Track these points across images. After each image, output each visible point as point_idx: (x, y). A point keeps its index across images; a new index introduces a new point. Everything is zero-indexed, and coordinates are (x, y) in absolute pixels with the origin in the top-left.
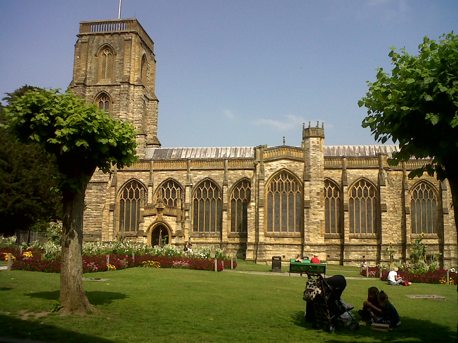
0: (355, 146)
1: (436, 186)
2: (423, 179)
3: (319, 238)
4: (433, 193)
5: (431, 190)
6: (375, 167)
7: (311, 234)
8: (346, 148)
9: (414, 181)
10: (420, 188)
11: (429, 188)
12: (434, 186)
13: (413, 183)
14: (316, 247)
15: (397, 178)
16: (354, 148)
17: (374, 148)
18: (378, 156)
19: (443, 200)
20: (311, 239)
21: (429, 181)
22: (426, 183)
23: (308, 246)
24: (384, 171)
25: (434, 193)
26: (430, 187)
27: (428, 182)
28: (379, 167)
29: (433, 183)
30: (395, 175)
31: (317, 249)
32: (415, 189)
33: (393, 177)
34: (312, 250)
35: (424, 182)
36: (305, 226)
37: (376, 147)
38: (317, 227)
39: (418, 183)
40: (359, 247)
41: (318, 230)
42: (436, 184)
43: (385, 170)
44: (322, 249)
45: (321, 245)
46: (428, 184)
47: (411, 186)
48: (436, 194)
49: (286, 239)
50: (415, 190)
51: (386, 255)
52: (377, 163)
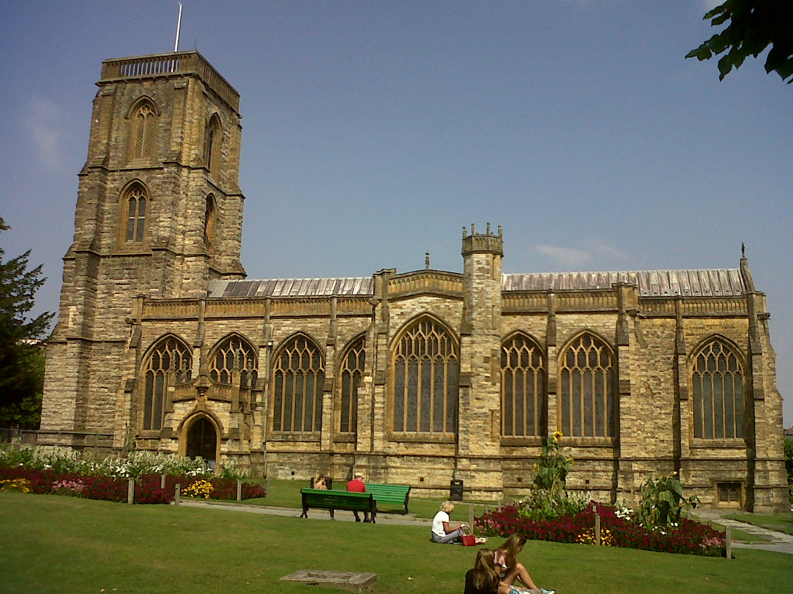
0: (591, 273)
1: (742, 346)
2: (718, 334)
3: (487, 445)
4: (735, 360)
5: (732, 354)
6: (611, 309)
7: (472, 437)
8: (575, 275)
9: (699, 337)
10: (711, 351)
11: (729, 351)
12: (738, 347)
13: (697, 342)
14: (481, 462)
15: (666, 332)
16: (589, 276)
17: (626, 276)
18: (616, 288)
19: (754, 374)
20: (472, 446)
21: (728, 337)
22: (722, 341)
23: (465, 460)
24: (628, 318)
25: (737, 361)
26: (730, 349)
27: (726, 338)
28: (617, 309)
29: (736, 341)
30: (661, 326)
31: (482, 465)
32: (701, 352)
33: (656, 330)
34: (474, 467)
35: (719, 339)
36: (461, 422)
37: (630, 274)
38: (484, 424)
39: (705, 341)
40: (579, 463)
41: (484, 430)
42: (741, 344)
43: (630, 315)
44: (492, 465)
45: (490, 459)
46: (726, 343)
47: (692, 347)
48: (742, 362)
49: (427, 445)
50: (701, 354)
51: (628, 478)
52: (615, 303)
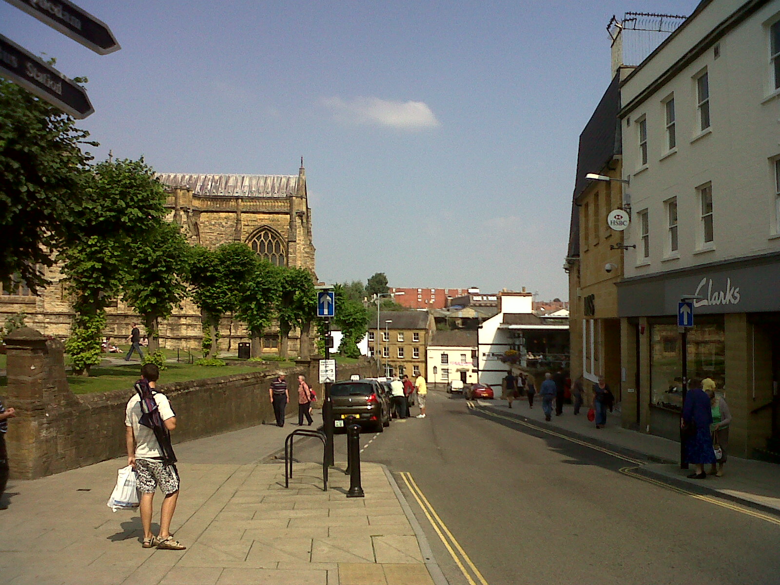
1: (284, 235)
2: (266, 226)
3: (57, 305)
4: (280, 246)
5: (277, 241)
7: (47, 299)
9: (253, 227)
10: (262, 238)
11: (275, 239)
12: (280, 235)
13: (252, 231)
14: (52, 317)
15: (229, 223)
18: (174, 190)
19: (289, 255)
20: (46, 306)
21: (274, 228)
22: (270, 231)
23: (40, 315)
24: (182, 213)
25: (281, 246)
26: (276, 237)
27: (273, 229)
28: (174, 206)
29: (279, 231)
30: (226, 218)
31: (53, 319)
32: (255, 239)
33: (222, 221)
34: (48, 320)
35: (268, 230)
38: (55, 289)
39: (257, 231)
41: (55, 294)
42: (283, 233)
43: (184, 211)
44: (61, 319)
45: (60, 314)
46: (273, 233)
47: (247, 235)
48: (284, 247)
49: (17, 305)
50: (255, 241)
52: (173, 201)
